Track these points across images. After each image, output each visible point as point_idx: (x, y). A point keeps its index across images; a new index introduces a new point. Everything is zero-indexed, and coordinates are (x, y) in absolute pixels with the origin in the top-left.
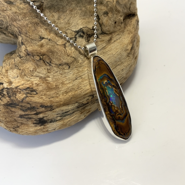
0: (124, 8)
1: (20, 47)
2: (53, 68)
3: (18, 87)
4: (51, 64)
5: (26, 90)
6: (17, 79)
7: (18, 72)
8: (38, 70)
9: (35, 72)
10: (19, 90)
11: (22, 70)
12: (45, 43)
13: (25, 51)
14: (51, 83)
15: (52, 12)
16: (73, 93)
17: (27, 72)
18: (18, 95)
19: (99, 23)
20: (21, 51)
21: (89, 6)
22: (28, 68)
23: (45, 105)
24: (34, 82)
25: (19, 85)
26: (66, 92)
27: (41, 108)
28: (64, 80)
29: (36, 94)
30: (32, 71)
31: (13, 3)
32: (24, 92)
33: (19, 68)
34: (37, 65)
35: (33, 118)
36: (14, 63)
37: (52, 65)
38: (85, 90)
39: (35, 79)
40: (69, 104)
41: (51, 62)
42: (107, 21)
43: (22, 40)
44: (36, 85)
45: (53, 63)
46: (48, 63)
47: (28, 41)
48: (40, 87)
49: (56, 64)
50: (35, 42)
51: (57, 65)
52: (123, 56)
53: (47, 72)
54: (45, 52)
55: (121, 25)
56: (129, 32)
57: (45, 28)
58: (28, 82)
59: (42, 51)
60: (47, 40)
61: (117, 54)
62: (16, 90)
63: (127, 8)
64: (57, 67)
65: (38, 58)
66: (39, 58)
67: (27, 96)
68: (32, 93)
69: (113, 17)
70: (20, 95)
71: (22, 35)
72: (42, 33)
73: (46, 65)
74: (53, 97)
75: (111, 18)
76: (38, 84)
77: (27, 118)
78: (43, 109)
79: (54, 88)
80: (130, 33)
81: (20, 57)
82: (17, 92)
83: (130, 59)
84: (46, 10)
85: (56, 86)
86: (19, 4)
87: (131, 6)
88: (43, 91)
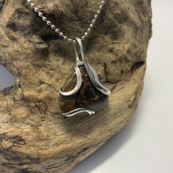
0: (134, 57)
1: (15, 89)
2: (48, 117)
3: (6, 133)
4: (46, 111)
5: (13, 139)
6: (6, 124)
7: (9, 117)
8: (30, 117)
9: (28, 119)
10: (7, 138)
11: (14, 116)
12: (44, 88)
13: (20, 94)
14: (42, 132)
15: (57, 56)
16: (64, 146)
17: (19, 118)
18: (5, 142)
19: (105, 72)
20: (16, 93)
21: (98, 54)
22: (21, 114)
23: (32, 157)
24: (25, 130)
25: (7, 132)
26: (57, 145)
27: (27, 159)
28: (57, 131)
29: (23, 144)
30: (25, 118)
31: (17, 40)
32: (11, 140)
33: (11, 113)
34: (31, 111)
35: (16, 168)
36: (6, 106)
37: (48, 113)
38: (77, 143)
39: (26, 127)
40: (57, 158)
41: (46, 110)
42: (114, 70)
43: (19, 82)
44: (26, 133)
45: (49, 111)
46: (43, 110)
47: (26, 84)
48: (30, 136)
49: (51, 113)
50: (34, 86)
51: (53, 113)
52: (124, 107)
53: (40, 120)
54: (42, 98)
55: (127, 74)
56: (134, 81)
57: (47, 72)
58: (18, 129)
59: (39, 97)
60: (47, 85)
61: (118, 105)
62: (3, 136)
63: (137, 57)
64: (53, 116)
65: (33, 105)
66: (35, 104)
67: (13, 145)
68: (19, 143)
69: (121, 66)
70: (6, 143)
71: (20, 77)
72: (43, 76)
73: (41, 112)
74: (41, 149)
75: (119, 67)
76: (28, 133)
77: (9, 167)
78: (29, 160)
79: (45, 138)
80: (135, 83)
81: (15, 101)
82: (4, 139)
83: (130, 111)
84: (52, 53)
85: (47, 136)
86: (23, 43)
87: (142, 55)
88: (32, 142)
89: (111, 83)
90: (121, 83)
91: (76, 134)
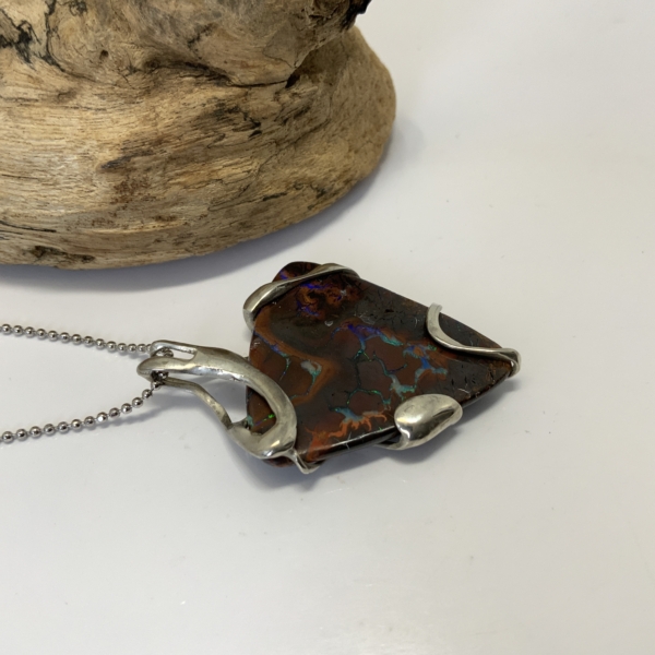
19: (47, 21)
75: (92, 29)
87: (203, 36)
89: (63, 70)
90: (99, 92)
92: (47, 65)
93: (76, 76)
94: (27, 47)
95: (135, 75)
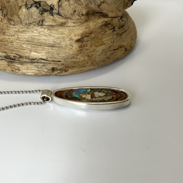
2: (5, 20)
19: (58, 5)
26: (2, 41)
28: (6, 32)
38: (15, 47)
41: (6, 15)
42: (66, 5)
46: (4, 14)
49: (8, 18)
55: (81, 16)
59: (6, 5)
63: (96, 4)
64: (8, 20)
73: (2, 15)
75: (72, 4)
80: (87, 28)
89: (63, 17)
90: (73, 22)
91: (17, 40)
92: (58, 16)
93: (67, 18)
94: (52, 11)
95: (83, 16)
